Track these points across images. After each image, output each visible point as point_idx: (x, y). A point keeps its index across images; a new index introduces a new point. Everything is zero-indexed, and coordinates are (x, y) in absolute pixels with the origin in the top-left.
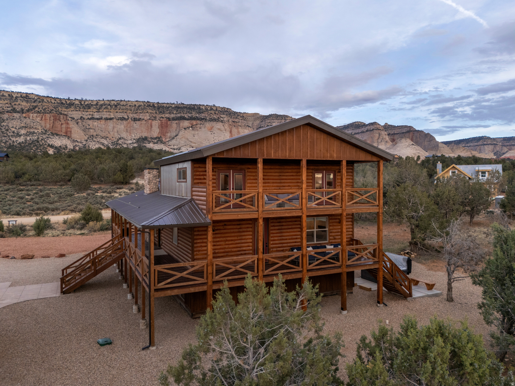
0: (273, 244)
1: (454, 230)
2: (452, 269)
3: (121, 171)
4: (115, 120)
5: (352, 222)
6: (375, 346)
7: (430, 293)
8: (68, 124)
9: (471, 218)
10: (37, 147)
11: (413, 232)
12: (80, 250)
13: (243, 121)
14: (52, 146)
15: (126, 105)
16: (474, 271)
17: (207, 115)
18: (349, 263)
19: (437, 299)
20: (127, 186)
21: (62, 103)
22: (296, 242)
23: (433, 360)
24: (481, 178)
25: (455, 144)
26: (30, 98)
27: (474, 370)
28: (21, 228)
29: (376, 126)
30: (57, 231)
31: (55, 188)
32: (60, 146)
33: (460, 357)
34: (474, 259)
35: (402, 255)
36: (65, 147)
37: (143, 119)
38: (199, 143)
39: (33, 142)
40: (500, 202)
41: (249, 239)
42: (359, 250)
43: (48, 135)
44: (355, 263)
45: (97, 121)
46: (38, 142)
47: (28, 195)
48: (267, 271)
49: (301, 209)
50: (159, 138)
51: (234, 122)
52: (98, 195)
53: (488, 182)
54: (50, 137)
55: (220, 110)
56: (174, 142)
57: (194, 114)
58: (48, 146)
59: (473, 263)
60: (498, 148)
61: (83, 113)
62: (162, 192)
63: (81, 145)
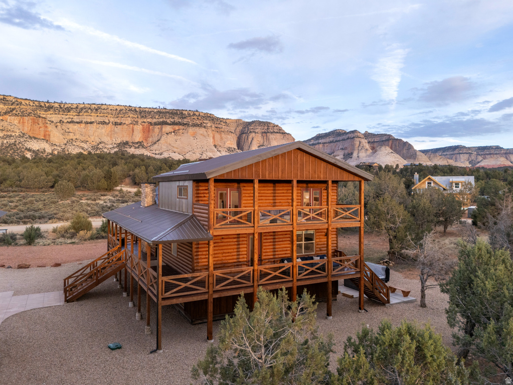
0: (265, 256)
1: (427, 242)
2: (425, 278)
3: (105, 177)
4: (95, 124)
5: (336, 235)
6: (359, 344)
7: (406, 299)
8: (46, 127)
9: (444, 228)
10: (14, 150)
11: (391, 242)
12: (73, 259)
13: (225, 127)
14: (29, 150)
15: (107, 109)
16: (444, 280)
17: (189, 121)
18: (334, 273)
19: (411, 305)
20: (112, 193)
21: (41, 106)
22: (286, 254)
23: (403, 353)
24: (454, 189)
25: (432, 152)
26: (8, 101)
27: (433, 360)
28: (11, 237)
29: (356, 134)
30: (47, 240)
31: (38, 194)
32: (38, 150)
33: (423, 350)
34: (444, 269)
35: (381, 263)
36: (43, 150)
37: (125, 124)
38: (181, 149)
39: (10, 145)
40: (472, 212)
41: (244, 251)
42: (342, 261)
43: (26, 138)
44: (339, 273)
45: (77, 124)
46: (15, 145)
47: (12, 202)
48: (262, 281)
49: (292, 225)
50: (140, 143)
51: (216, 127)
52: (82, 203)
53: (461, 193)
54: (28, 140)
55: (203, 115)
56: (156, 146)
57: (177, 119)
58: (25, 150)
59: (443, 272)
60: (473, 157)
61: (63, 116)
62: (160, 206)
63: (60, 149)
